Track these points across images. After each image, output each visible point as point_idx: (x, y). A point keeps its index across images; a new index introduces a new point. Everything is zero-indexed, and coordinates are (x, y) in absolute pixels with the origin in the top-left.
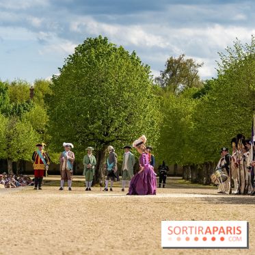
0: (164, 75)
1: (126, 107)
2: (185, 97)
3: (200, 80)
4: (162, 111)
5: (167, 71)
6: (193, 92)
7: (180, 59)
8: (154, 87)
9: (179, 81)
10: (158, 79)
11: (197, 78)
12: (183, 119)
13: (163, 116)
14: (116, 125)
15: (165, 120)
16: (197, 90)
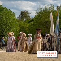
0: (20, 16)
1: (9, 26)
2: (26, 22)
3: (30, 18)
4: (19, 27)
5: (21, 15)
6: (28, 21)
7: (24, 11)
8: (17, 20)
9: (24, 18)
10: (18, 17)
11: (30, 17)
12: (25, 29)
13: (19, 28)
14: (6, 31)
15: (20, 29)
16: (30, 20)
